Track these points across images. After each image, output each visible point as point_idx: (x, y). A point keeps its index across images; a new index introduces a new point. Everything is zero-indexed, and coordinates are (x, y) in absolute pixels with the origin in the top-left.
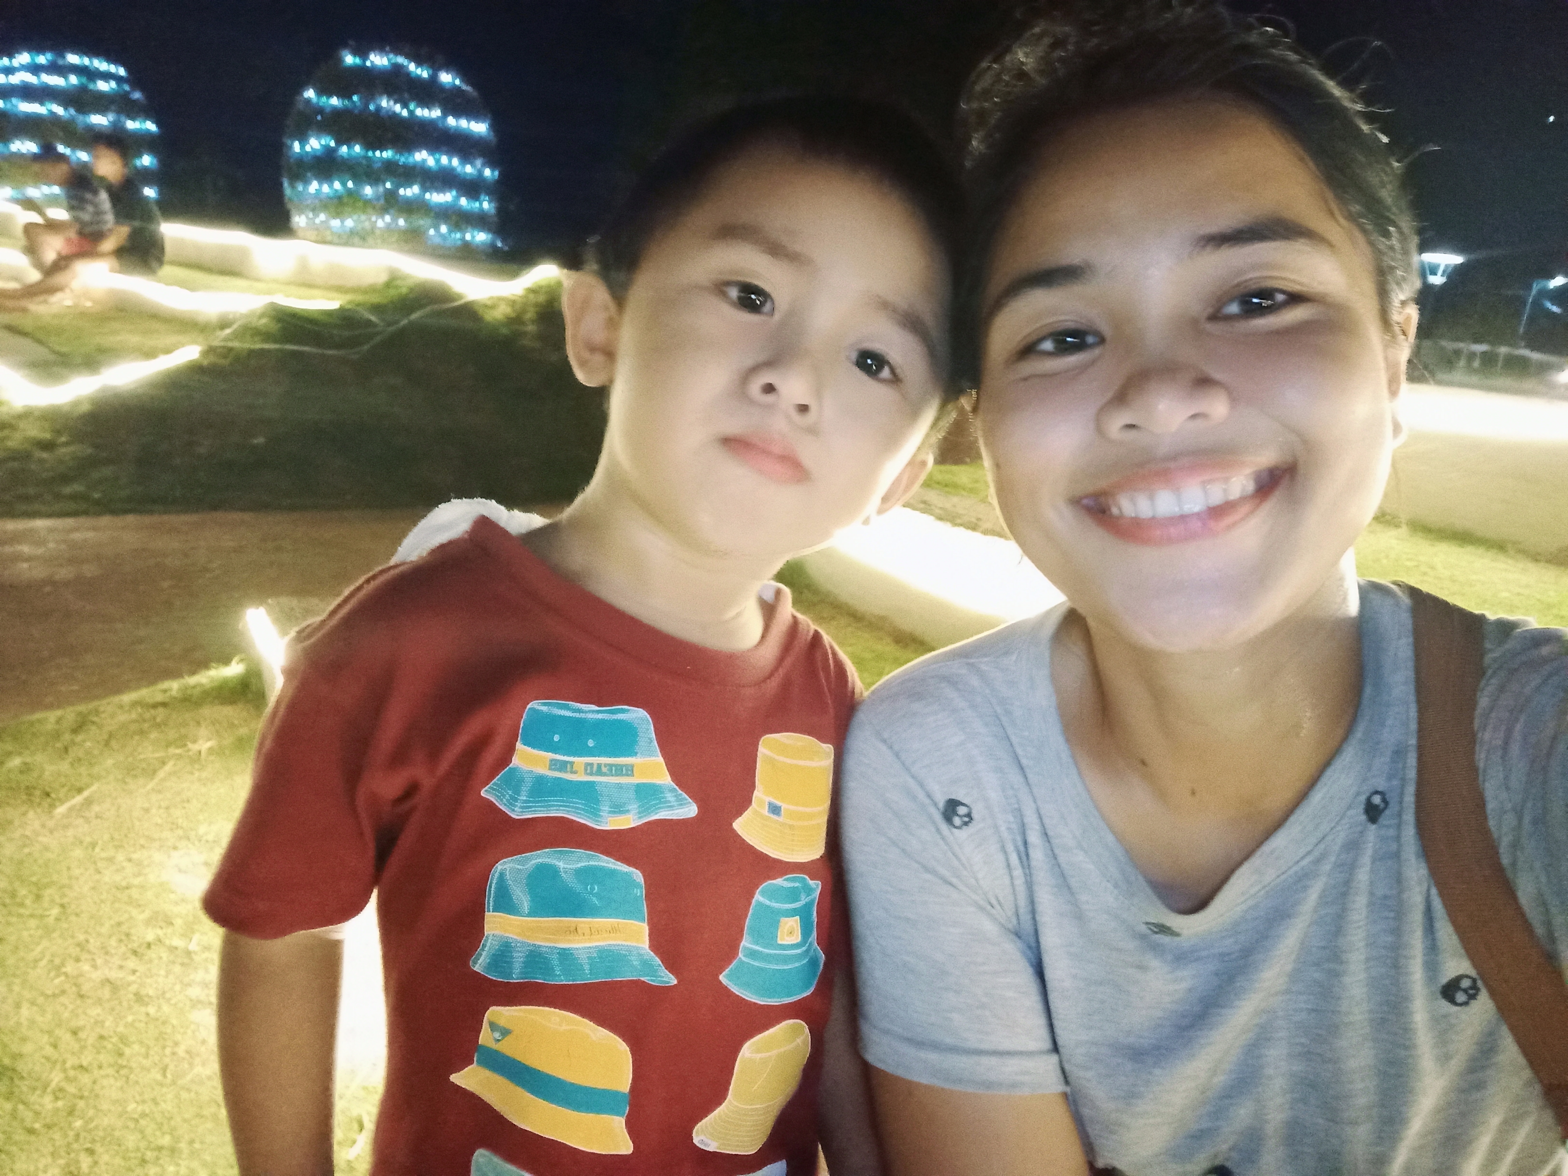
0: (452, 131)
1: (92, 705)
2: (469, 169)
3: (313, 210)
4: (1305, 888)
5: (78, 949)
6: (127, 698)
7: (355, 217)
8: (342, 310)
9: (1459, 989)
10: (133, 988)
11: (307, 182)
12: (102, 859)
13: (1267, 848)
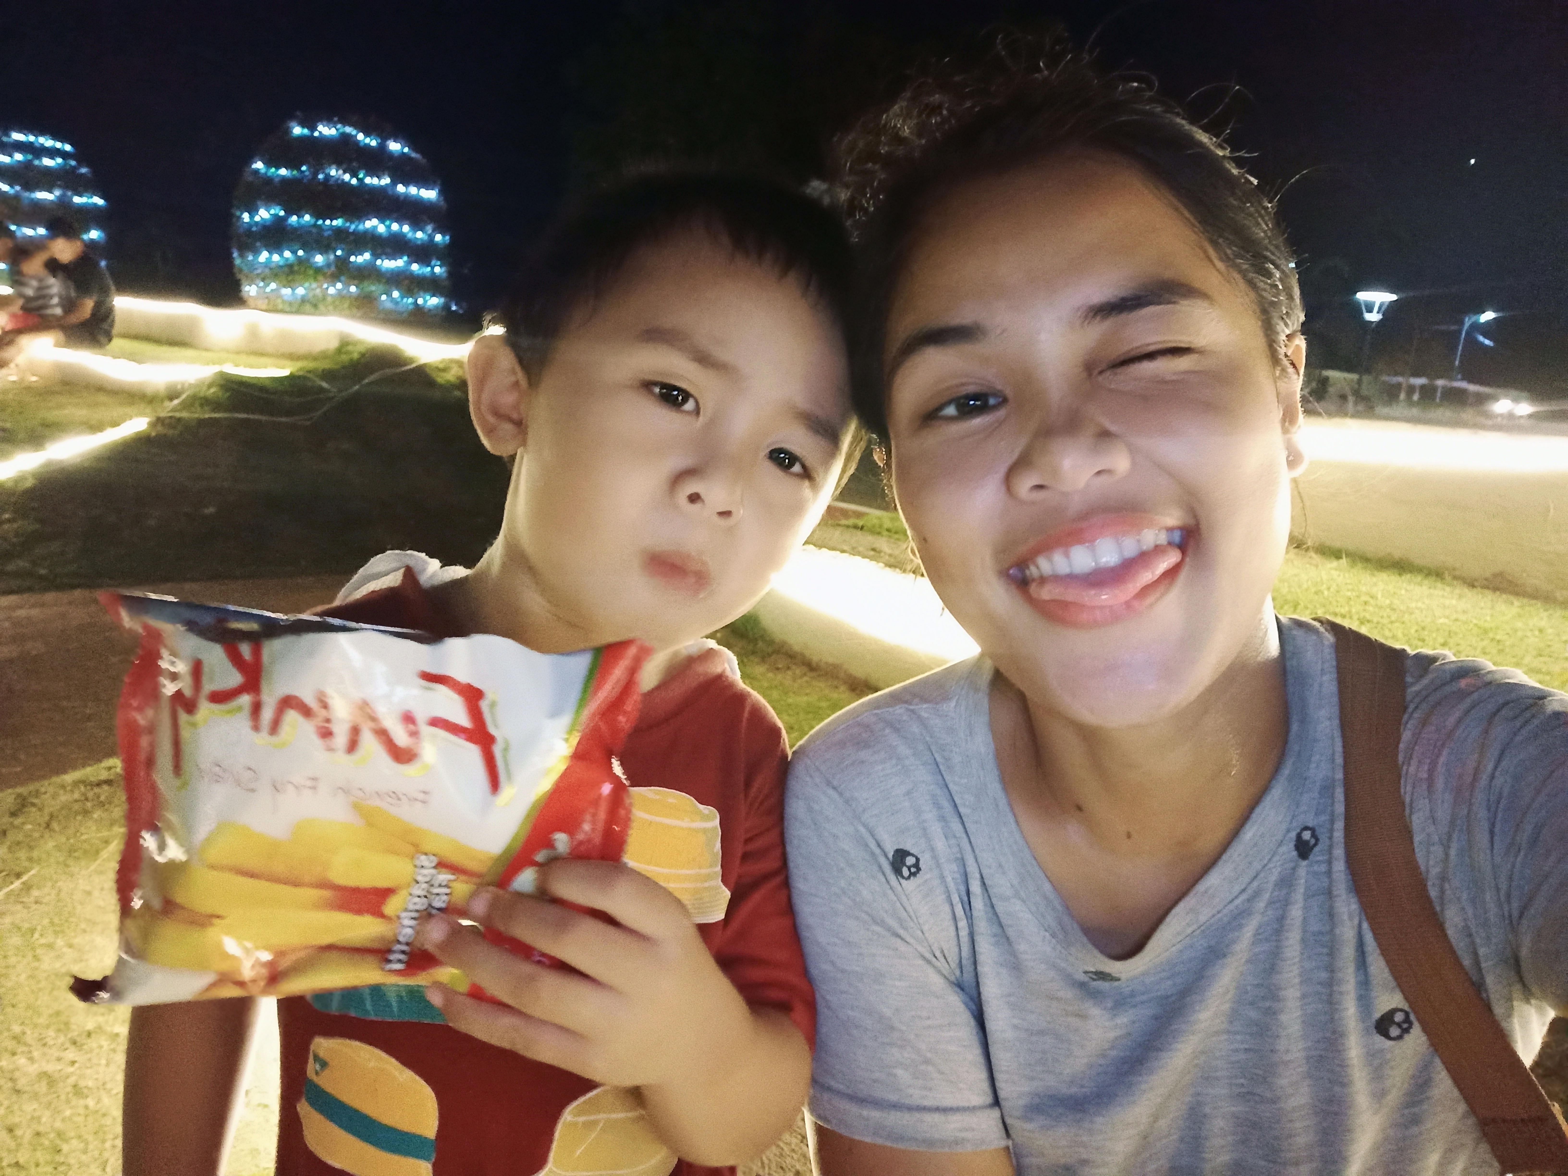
0: (402, 198)
1: (31, 787)
2: (420, 235)
3: (263, 280)
4: (1240, 926)
5: (14, 1042)
6: (70, 777)
7: (307, 285)
8: (291, 378)
9: (1394, 1022)
10: (72, 1080)
11: (257, 252)
12: (42, 945)
13: (1201, 887)
